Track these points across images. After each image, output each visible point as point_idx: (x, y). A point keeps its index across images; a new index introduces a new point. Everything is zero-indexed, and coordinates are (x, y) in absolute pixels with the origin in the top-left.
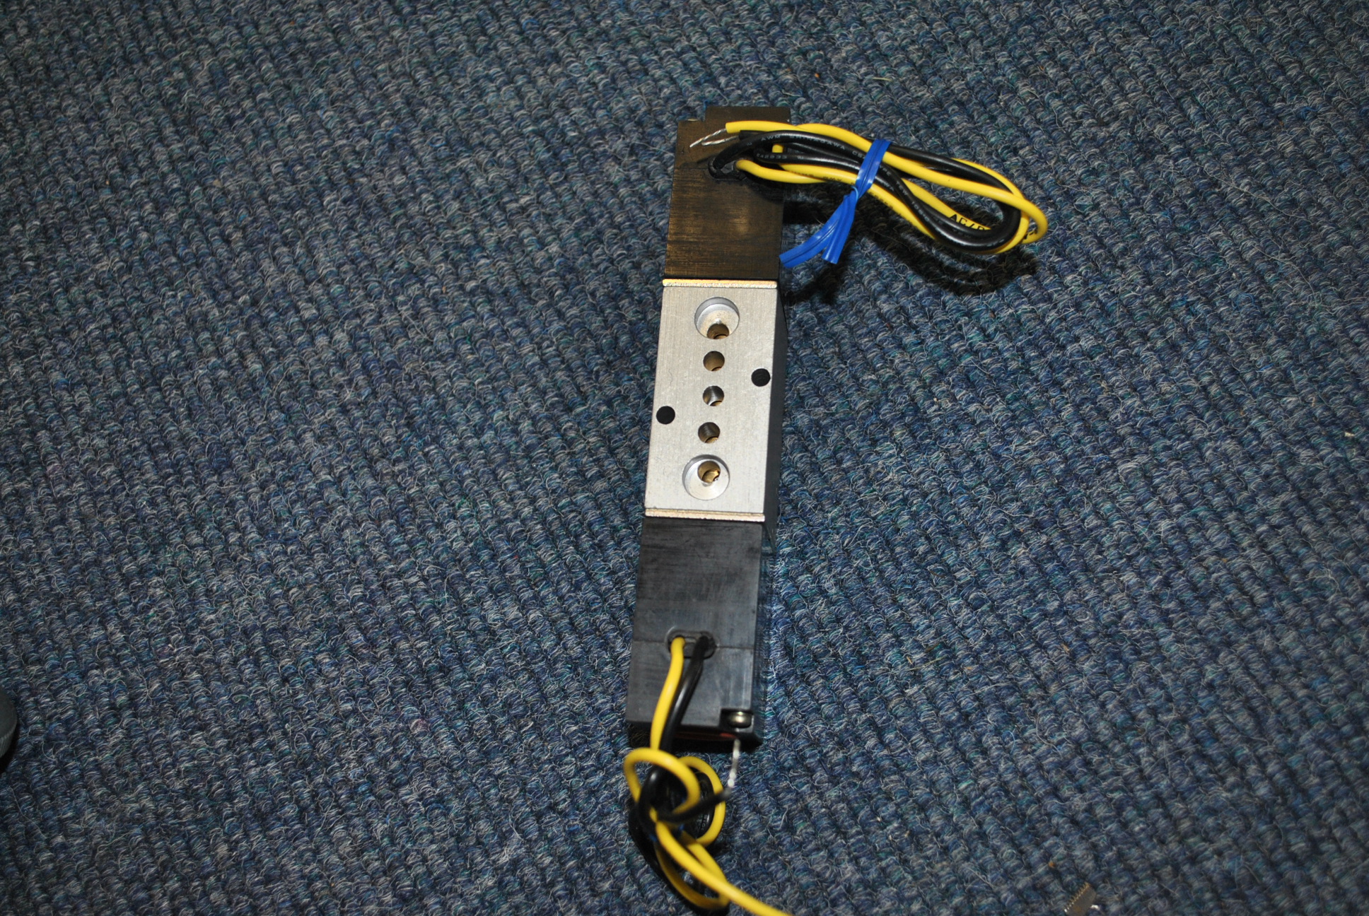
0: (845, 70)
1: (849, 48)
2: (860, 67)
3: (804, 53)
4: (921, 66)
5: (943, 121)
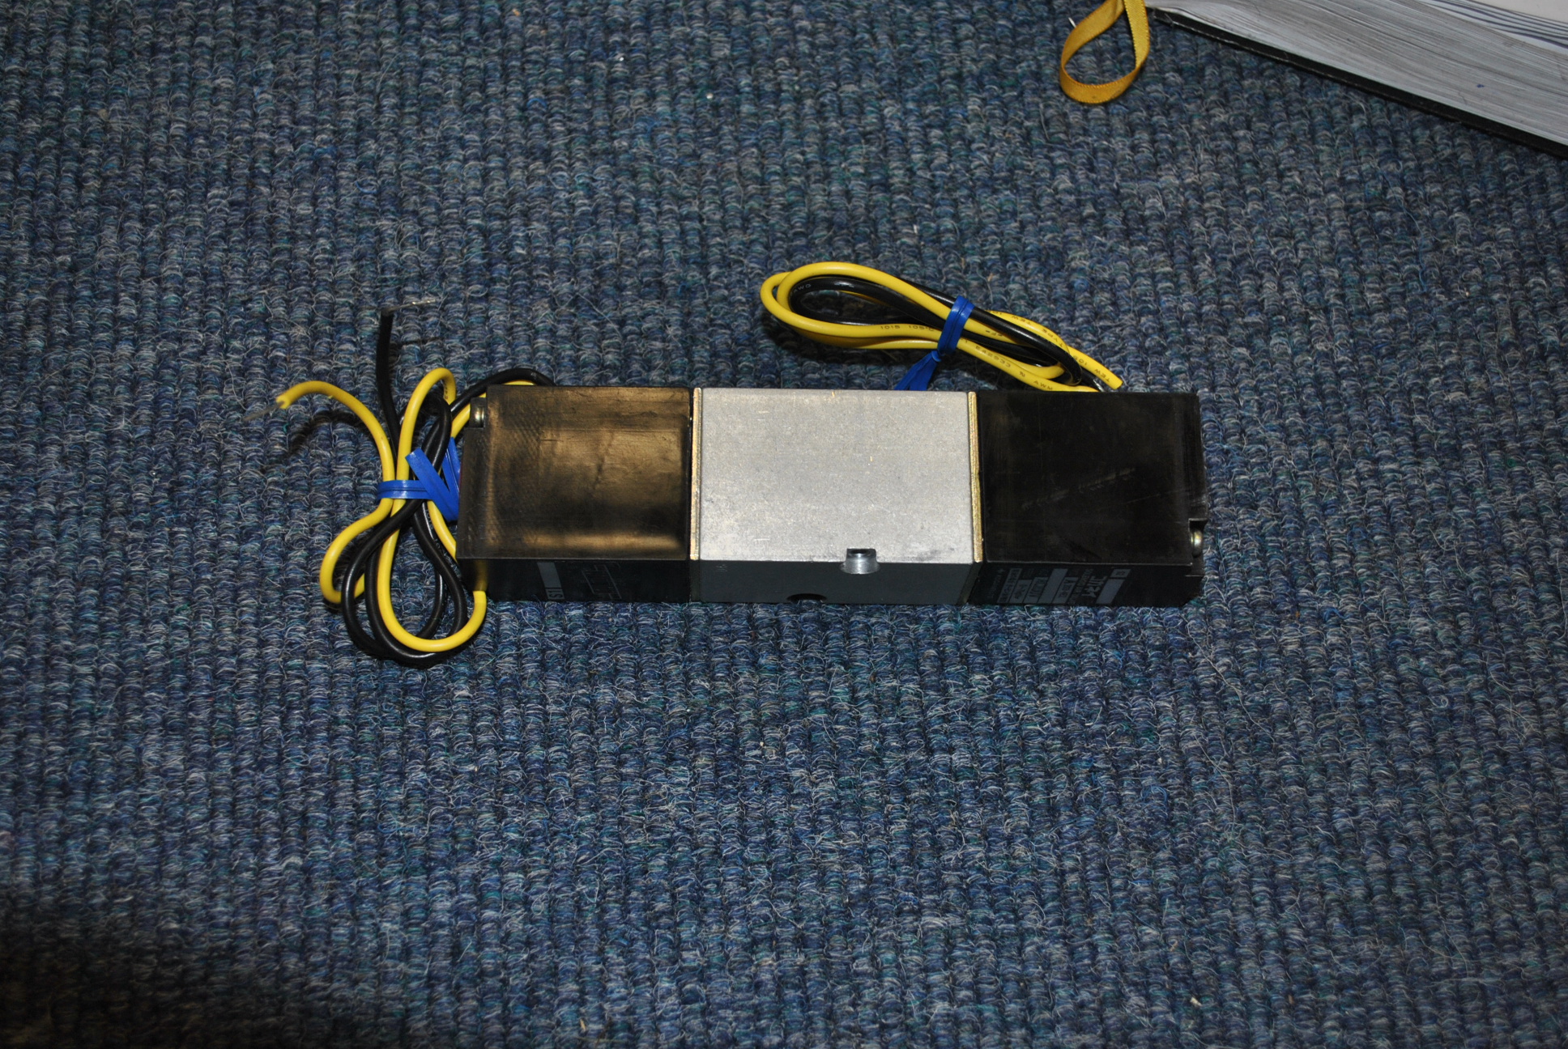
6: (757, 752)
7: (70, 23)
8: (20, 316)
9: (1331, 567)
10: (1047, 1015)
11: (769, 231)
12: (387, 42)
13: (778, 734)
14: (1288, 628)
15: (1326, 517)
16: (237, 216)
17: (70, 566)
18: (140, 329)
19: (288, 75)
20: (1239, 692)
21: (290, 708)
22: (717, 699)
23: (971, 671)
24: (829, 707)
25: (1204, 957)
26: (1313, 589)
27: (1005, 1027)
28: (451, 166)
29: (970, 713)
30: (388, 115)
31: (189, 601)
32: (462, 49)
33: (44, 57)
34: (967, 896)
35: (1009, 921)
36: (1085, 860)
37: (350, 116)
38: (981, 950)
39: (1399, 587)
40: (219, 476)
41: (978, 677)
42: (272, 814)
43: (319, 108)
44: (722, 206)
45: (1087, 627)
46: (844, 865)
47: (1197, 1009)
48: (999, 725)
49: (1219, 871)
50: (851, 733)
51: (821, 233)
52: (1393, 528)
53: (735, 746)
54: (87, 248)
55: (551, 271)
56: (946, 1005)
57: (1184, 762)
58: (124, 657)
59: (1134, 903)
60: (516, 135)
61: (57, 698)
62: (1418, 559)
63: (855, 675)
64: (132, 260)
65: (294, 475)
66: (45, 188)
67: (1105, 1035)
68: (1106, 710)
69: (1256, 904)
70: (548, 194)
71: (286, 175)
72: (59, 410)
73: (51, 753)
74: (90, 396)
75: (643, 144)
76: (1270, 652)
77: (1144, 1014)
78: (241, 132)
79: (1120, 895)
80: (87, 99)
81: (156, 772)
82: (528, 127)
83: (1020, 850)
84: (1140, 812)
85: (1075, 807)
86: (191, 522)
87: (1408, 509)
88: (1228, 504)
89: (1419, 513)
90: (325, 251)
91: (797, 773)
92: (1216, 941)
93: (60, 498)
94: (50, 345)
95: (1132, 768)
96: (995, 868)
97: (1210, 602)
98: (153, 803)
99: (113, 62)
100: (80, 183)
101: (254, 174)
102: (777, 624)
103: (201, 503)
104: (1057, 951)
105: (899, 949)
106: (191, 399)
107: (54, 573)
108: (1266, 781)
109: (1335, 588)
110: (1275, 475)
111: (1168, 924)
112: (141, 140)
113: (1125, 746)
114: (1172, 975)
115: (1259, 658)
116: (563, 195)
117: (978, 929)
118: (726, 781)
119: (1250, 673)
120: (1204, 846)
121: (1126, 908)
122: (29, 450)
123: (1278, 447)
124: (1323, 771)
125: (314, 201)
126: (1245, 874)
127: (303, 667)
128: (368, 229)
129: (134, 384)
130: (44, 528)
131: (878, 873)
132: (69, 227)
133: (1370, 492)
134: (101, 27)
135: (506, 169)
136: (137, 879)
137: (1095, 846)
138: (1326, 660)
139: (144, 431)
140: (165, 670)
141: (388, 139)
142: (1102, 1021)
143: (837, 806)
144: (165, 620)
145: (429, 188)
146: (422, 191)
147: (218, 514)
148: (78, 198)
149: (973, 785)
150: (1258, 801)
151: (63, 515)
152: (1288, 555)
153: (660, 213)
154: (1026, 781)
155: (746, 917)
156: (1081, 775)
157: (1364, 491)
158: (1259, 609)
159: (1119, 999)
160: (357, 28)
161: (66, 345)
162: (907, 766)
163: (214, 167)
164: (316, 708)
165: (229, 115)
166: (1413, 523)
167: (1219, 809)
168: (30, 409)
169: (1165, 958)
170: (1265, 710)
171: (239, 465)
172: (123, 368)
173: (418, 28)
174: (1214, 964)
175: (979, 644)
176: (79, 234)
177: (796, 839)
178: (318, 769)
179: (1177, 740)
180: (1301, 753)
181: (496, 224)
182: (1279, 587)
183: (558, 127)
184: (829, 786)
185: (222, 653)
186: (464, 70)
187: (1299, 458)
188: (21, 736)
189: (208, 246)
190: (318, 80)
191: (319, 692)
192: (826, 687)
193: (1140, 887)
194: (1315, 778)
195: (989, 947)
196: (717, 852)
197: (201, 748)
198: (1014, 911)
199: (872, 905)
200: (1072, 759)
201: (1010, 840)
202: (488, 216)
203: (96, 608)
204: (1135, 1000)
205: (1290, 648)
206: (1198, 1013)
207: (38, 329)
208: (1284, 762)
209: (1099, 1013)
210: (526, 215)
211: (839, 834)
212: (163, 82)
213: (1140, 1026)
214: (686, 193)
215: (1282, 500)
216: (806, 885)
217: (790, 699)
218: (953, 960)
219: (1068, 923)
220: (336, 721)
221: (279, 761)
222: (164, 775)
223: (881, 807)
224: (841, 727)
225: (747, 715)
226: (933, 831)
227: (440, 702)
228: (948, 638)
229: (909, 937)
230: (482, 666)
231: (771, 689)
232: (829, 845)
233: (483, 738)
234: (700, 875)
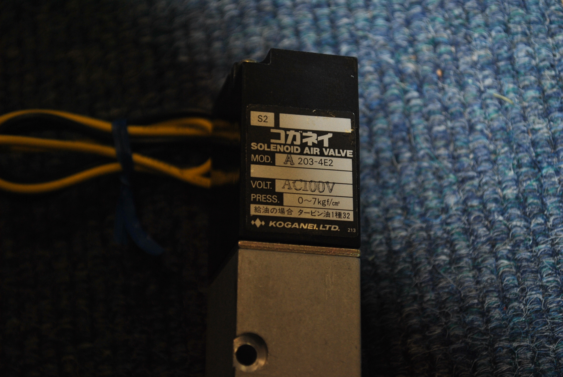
0: (470, 75)
1: (482, 52)
2: (485, 77)
3: (435, 43)
4: (550, 97)
5: (550, 164)
128: (61, 60)
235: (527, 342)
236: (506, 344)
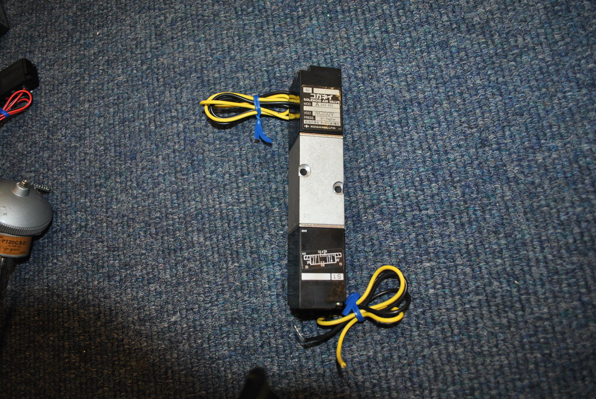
6: (366, 217)
7: (151, 36)
8: (148, 121)
9: (552, 132)
10: (466, 291)
11: (352, 54)
12: (233, 21)
13: (371, 211)
14: (538, 154)
15: (548, 115)
16: (199, 81)
17: (168, 189)
18: (178, 119)
19: (208, 37)
20: (522, 178)
21: (230, 221)
22: (352, 202)
23: (431, 183)
24: (387, 201)
25: (519, 268)
26: (546, 140)
27: (453, 296)
28: (255, 54)
29: (432, 196)
30: (236, 42)
31: (200, 194)
32: (255, 18)
33: (145, 47)
34: (437, 255)
35: (451, 262)
36: (475, 240)
37: (226, 45)
38: (443, 272)
39: (577, 135)
40: (203, 157)
41: (433, 185)
42: (229, 252)
43: (217, 45)
44: (336, 49)
45: (468, 164)
46: (397, 250)
47: (517, 284)
48: (442, 199)
49: (521, 239)
50: (394, 208)
51: (368, 51)
52: (573, 115)
53: (359, 216)
54: (162, 98)
55: (287, 79)
56: (433, 290)
57: (506, 204)
58: (185, 212)
59: (493, 252)
60: (273, 40)
61: (170, 226)
62: (583, 124)
63: (394, 189)
64: (173, 100)
65: (223, 153)
66: (150, 84)
67: (487, 296)
68: (477, 190)
69: (535, 248)
70: (284, 56)
71: (211, 66)
72: (161, 145)
73: (170, 241)
74: (168, 140)
75: (310, 35)
76: (533, 163)
77: (499, 288)
78: (197, 56)
79: (488, 250)
80: (157, 57)
81: (197, 243)
82: (276, 37)
83: (453, 239)
84: (492, 222)
85: (470, 222)
86: (198, 171)
87: (578, 107)
88: (513, 115)
89: (582, 108)
90: (223, 86)
91: (379, 222)
92: (522, 262)
93: (164, 170)
94: (156, 128)
95: (488, 208)
96: (445, 246)
97: (510, 149)
98: (197, 252)
99: (163, 44)
100: (158, 80)
101: (202, 68)
102: (368, 177)
103: (200, 165)
104: (468, 270)
105: (416, 274)
106: (194, 136)
107: (165, 191)
108: (535, 207)
109: (554, 138)
110: (528, 103)
111: (505, 258)
112: (172, 65)
113: (485, 201)
114: (508, 274)
115: (529, 166)
116: (288, 55)
117: (442, 266)
118: (357, 227)
119: (526, 171)
120: (515, 231)
121: (490, 254)
122: (155, 158)
123: (529, 93)
124: (555, 201)
125: (219, 72)
126: (530, 239)
127: (232, 209)
128: (234, 77)
129: (178, 135)
130: (161, 179)
131: (407, 251)
132: (157, 94)
133: (563, 104)
134: (158, 35)
135: (271, 51)
136: (197, 274)
137: (478, 235)
138: (553, 163)
139: (183, 147)
140: (196, 214)
141: (237, 49)
142: (485, 291)
143: (392, 231)
144: (194, 200)
145: (250, 61)
146: (248, 63)
147: (204, 168)
148: (158, 85)
149: (435, 220)
150: (533, 214)
151: (165, 174)
152: (536, 130)
153: (318, 55)
154: (453, 217)
155: (367, 269)
156: (471, 211)
157: (561, 104)
158: (527, 149)
159: (491, 284)
160: (225, 19)
161: (160, 127)
162: (414, 216)
163: (192, 68)
164: (237, 220)
165: (193, 52)
166: (580, 112)
167: (519, 218)
168: (153, 146)
169: (505, 269)
170: (533, 183)
171: (208, 153)
172: (175, 131)
173: (241, 15)
174: (522, 269)
175: (433, 174)
176: (160, 95)
177: (381, 243)
178: (240, 238)
179: (502, 197)
180: (547, 196)
181: (270, 68)
182: (534, 141)
183: (285, 35)
184: (389, 225)
185: (210, 208)
186: (256, 24)
187: (537, 96)
188: (162, 237)
189: (193, 91)
190: (216, 37)
191: (237, 215)
192: (385, 194)
193: (495, 247)
194: (552, 204)
195: (445, 271)
196: (357, 249)
197: (208, 235)
198: (453, 259)
199: (406, 261)
200: (467, 208)
201: (449, 236)
202: (268, 66)
203: (177, 199)
204: (496, 283)
205: (540, 161)
206: (518, 286)
207: (153, 124)
208: (541, 200)
209: (484, 289)
210: (278, 63)
211: (393, 239)
212: (176, 47)
213: (498, 292)
214: (325, 47)
215: (532, 111)
216: (385, 257)
217: (374, 200)
218: (434, 276)
219: (471, 261)
220: (242, 223)
221: (229, 236)
222: (199, 244)
223: (406, 230)
224: (391, 207)
225: (361, 206)
226: (424, 236)
227: (270, 214)
228: (422, 173)
229: (419, 270)
230: (281, 201)
231: (368, 197)
232: (391, 244)
233: (284, 223)
234: (352, 257)
235: (402, 170)
236: (394, 171)
